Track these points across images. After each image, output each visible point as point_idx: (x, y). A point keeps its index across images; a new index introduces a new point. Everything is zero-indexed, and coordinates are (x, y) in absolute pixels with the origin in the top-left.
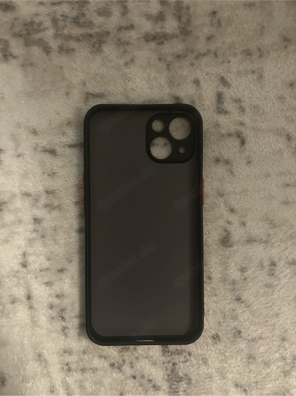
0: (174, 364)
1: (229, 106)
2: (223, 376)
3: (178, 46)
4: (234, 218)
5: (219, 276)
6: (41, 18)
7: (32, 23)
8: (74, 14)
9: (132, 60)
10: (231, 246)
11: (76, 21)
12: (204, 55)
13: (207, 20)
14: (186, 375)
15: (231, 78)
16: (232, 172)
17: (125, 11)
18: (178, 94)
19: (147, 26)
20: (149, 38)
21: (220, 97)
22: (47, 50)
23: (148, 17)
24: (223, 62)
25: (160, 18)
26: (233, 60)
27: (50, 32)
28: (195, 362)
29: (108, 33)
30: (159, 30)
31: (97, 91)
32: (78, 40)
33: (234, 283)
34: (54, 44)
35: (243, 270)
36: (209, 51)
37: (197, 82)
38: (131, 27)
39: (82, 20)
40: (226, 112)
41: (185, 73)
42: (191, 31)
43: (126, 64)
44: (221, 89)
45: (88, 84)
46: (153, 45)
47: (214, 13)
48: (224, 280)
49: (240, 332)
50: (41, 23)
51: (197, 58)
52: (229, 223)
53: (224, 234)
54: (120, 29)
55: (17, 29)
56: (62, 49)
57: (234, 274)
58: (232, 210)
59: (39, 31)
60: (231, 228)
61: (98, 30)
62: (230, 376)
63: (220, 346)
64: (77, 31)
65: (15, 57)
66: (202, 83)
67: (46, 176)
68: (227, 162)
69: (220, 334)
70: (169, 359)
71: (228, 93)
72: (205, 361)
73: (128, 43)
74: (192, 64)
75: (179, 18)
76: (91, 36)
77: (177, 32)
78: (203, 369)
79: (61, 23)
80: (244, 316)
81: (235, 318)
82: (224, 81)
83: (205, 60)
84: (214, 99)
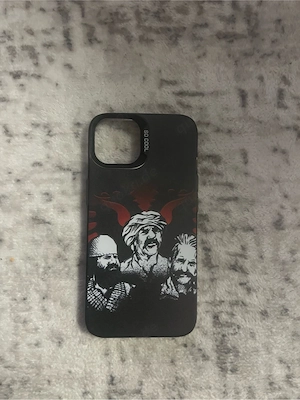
0: (224, 336)
1: (288, 102)
2: (268, 350)
3: (246, 46)
4: (287, 204)
5: (270, 256)
6: (125, 10)
7: (117, 13)
8: (156, 9)
9: (204, 54)
10: (283, 229)
11: (157, 15)
12: (269, 55)
13: (273, 26)
14: (234, 347)
15: (292, 77)
16: (287, 162)
17: (201, 11)
18: (243, 88)
19: (220, 26)
20: (220, 36)
21: (281, 94)
22: (129, 39)
23: (222, 18)
24: (285, 63)
25: (232, 20)
26: (294, 62)
27: (133, 23)
28: (243, 335)
29: (185, 28)
30: (230, 30)
31: (170, 78)
32: (157, 32)
33: (284, 263)
34: (135, 34)
35: (293, 252)
36: (273, 52)
37: (261, 79)
38: (206, 25)
39: (162, 15)
40: (286, 108)
41: (251, 69)
42: (258, 34)
43: (199, 57)
44: (282, 86)
45: (163, 72)
46: (223, 42)
47: (279, 21)
48: (275, 260)
49: (287, 310)
50: (125, 14)
51: (262, 57)
52: (282, 207)
53: (277, 217)
54: (196, 26)
55: (103, 17)
56: (142, 39)
57: (284, 255)
58: (286, 196)
59: (123, 21)
60: (284, 213)
61: (175, 25)
62: (275, 351)
63: (268, 323)
64: (156, 24)
65: (99, 42)
66: (265, 79)
67: (118, 151)
68: (284, 152)
69: (268, 310)
70: (219, 330)
71: (289, 90)
72: (253, 335)
73: (201, 39)
74: (258, 62)
75: (248, 22)
76: (169, 30)
77: (246, 33)
78: (251, 343)
79: (143, 16)
80: (291, 295)
81: (283, 296)
82: (285, 80)
83: (270, 60)
84: (275, 95)
